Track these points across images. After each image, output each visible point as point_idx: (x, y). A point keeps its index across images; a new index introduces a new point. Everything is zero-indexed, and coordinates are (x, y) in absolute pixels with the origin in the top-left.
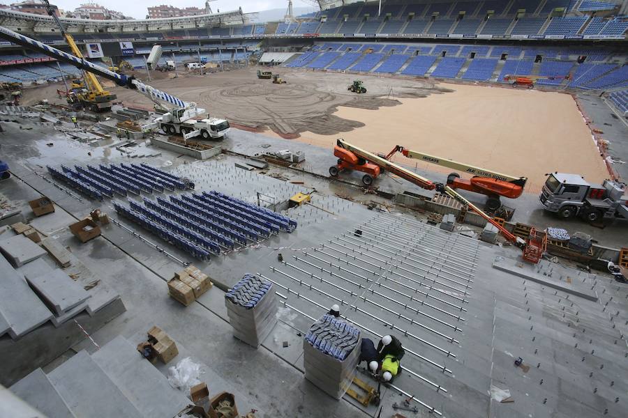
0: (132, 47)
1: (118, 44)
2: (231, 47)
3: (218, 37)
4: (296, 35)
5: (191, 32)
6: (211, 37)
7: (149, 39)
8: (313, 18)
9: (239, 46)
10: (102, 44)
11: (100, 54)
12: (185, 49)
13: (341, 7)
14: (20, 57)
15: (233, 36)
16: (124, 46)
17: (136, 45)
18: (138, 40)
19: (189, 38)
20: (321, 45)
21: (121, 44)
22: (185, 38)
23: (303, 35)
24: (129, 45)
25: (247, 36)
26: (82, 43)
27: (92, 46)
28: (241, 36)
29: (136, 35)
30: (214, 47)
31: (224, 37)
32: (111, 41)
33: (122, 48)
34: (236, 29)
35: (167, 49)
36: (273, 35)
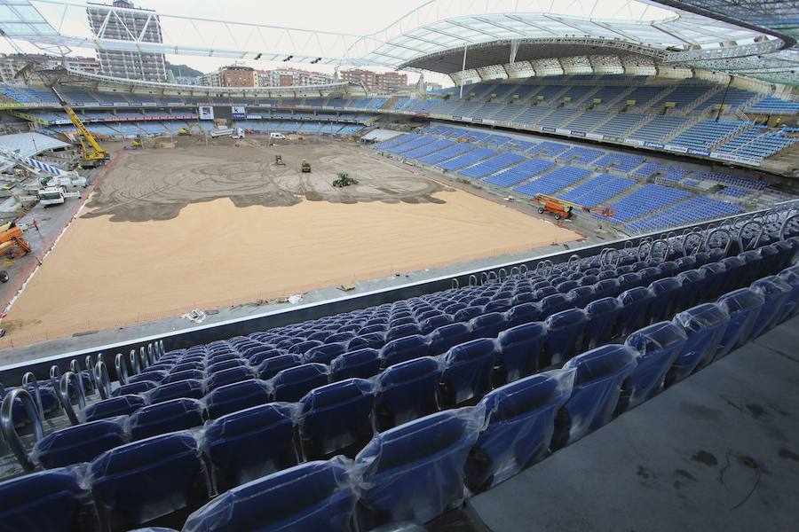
0: (244, 112)
1: (230, 108)
2: (342, 119)
3: (332, 108)
4: (409, 113)
5: (309, 101)
6: (324, 107)
7: (262, 105)
8: (439, 94)
9: (350, 119)
10: (214, 107)
11: (211, 116)
12: (298, 117)
13: (478, 83)
14: (109, 115)
15: (346, 109)
16: (236, 110)
17: (249, 111)
18: (250, 106)
19: (302, 107)
20: (434, 126)
21: (233, 108)
22: (298, 107)
23: (414, 114)
25: (361, 110)
26: (195, 106)
27: (205, 109)
29: (250, 101)
30: (325, 118)
31: (339, 109)
32: (224, 105)
33: (233, 111)
34: (355, 100)
35: (278, 116)
36: (386, 111)
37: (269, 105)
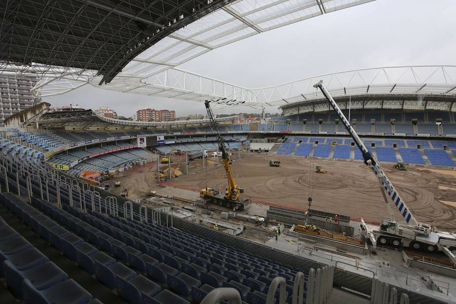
0: (163, 140)
1: (156, 137)
2: (227, 139)
3: (218, 132)
4: (274, 132)
7: (175, 134)
9: (233, 139)
10: (147, 138)
11: (145, 145)
15: (229, 132)
16: (159, 139)
17: (166, 138)
18: (168, 135)
19: (199, 133)
20: (292, 138)
21: (158, 137)
22: (197, 133)
23: (279, 132)
24: (162, 138)
26: (136, 138)
27: (141, 139)
28: (235, 132)
33: (158, 140)
35: (184, 140)
36: (257, 132)
37: (179, 133)
